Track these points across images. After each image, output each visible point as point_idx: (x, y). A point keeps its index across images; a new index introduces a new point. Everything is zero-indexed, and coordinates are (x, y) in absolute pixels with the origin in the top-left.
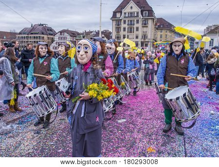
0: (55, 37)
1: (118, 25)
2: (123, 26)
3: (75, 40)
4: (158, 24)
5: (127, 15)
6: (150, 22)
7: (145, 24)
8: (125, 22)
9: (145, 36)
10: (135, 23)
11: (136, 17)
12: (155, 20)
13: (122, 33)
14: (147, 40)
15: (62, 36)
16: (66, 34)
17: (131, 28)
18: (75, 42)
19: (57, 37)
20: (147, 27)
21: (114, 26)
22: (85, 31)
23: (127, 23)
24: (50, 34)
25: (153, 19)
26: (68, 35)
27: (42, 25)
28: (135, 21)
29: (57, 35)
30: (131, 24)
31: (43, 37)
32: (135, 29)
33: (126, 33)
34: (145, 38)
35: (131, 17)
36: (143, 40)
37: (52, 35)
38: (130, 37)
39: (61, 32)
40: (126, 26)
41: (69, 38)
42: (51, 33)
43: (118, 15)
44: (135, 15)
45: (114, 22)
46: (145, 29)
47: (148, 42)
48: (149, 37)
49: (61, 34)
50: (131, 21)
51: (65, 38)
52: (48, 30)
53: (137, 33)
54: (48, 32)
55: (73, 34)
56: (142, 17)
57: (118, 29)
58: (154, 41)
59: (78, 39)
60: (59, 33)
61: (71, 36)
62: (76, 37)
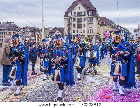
0: (19, 32)
1: (69, 22)
2: (73, 23)
3: (35, 34)
4: (101, 21)
5: (76, 14)
6: (95, 19)
7: (91, 21)
8: (74, 20)
9: (91, 31)
10: (83, 20)
11: (83, 15)
12: (98, 18)
13: (72, 28)
14: (92, 34)
15: (25, 31)
16: (28, 30)
17: (79, 25)
18: (36, 36)
19: (21, 33)
20: (92, 23)
21: (66, 23)
22: (45, 28)
23: (76, 21)
24: (15, 30)
25: (97, 17)
27: (9, 23)
28: (83, 19)
29: (21, 31)
30: (80, 21)
31: (10, 33)
32: (83, 26)
33: (76, 29)
34: (91, 32)
35: (80, 15)
36: (89, 34)
37: (17, 30)
38: (79, 31)
39: (24, 28)
40: (76, 23)
41: (30, 33)
42: (17, 29)
43: (69, 14)
44: (83, 14)
45: (66, 20)
46: (91, 25)
47: (93, 35)
48: (94, 31)
50: (79, 19)
52: (14, 27)
53: (84, 28)
54: (14, 29)
55: (34, 30)
56: (88, 16)
57: (69, 26)
58: (98, 35)
59: (37, 34)
60: (23, 29)
61: (33, 32)
62: (36, 32)
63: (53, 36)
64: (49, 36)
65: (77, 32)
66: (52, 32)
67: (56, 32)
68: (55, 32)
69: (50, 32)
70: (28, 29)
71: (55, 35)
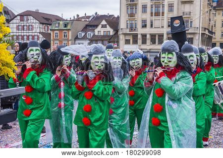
2: (141, 1)
3: (50, 31)
13: (140, 16)
14: (191, 30)
15: (25, 23)
16: (32, 20)
17: (157, 7)
18: (50, 34)
19: (15, 26)
20: (192, 2)
21: (124, 3)
22: (78, 16)
26: (35, 21)
29: (14, 21)
32: (166, 9)
33: (147, 17)
38: (156, 24)
39: (21, 16)
40: (148, 1)
41: (37, 28)
46: (187, 8)
47: (194, 34)
48: (196, 23)
49: (22, 20)
51: (30, 28)
53: (171, 15)
55: (47, 19)
57: (131, 8)
58: (207, 32)
59: (53, 30)
60: (19, 17)
61: (43, 24)
62: (50, 25)
63: (92, 34)
64: (83, 34)
65: (152, 26)
66: (91, 26)
67: (100, 26)
68: (97, 26)
69: (87, 26)
70: (32, 18)
71: (96, 34)
